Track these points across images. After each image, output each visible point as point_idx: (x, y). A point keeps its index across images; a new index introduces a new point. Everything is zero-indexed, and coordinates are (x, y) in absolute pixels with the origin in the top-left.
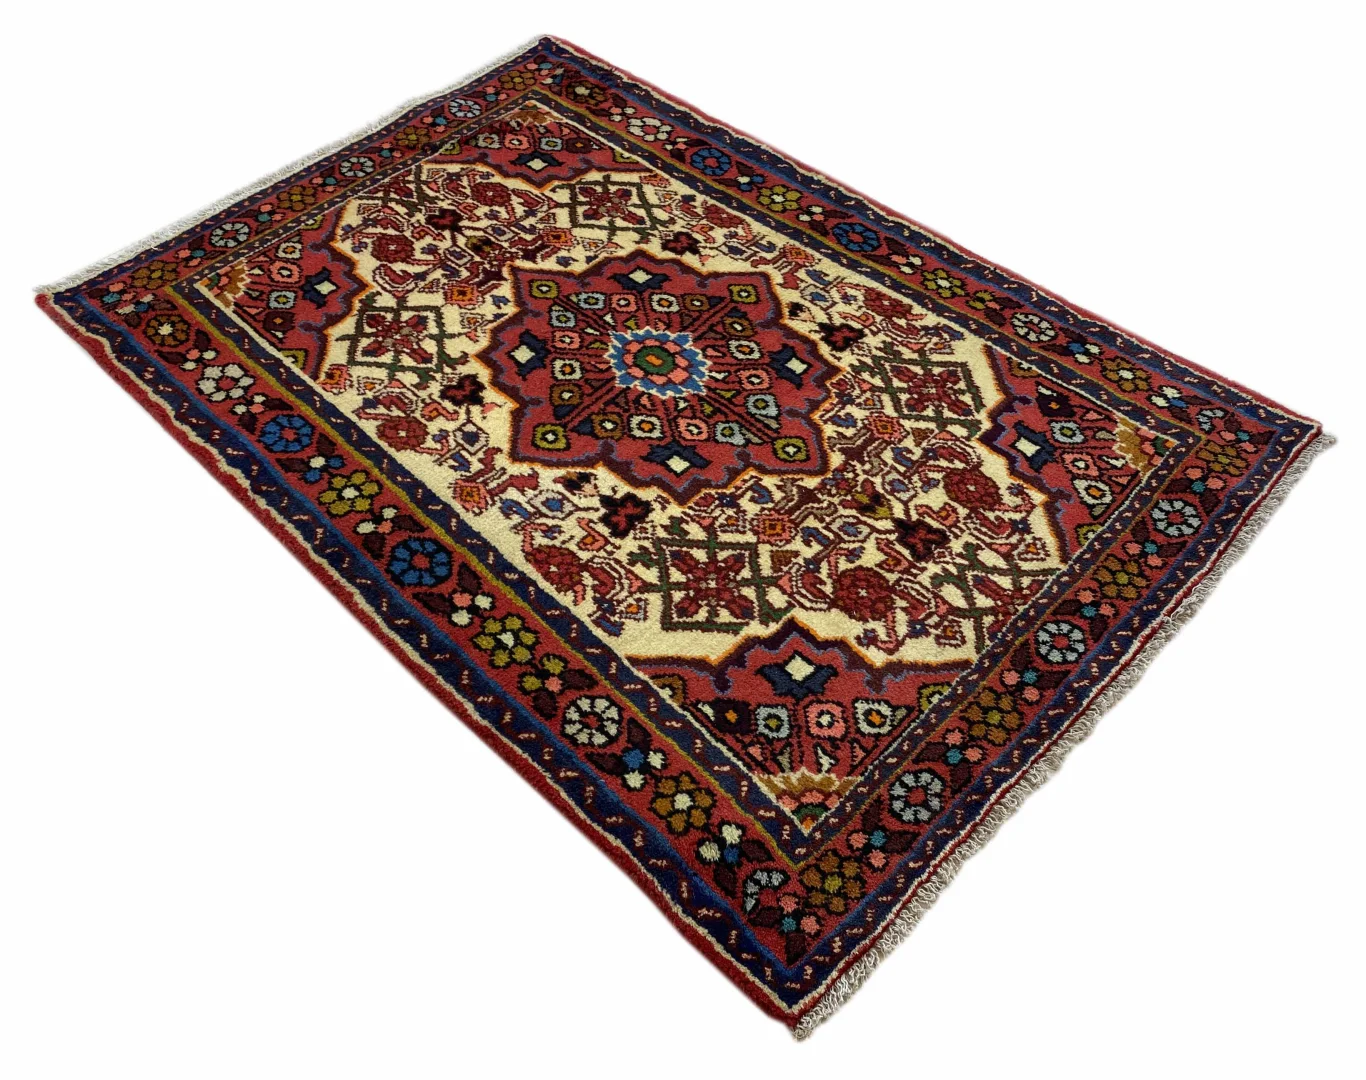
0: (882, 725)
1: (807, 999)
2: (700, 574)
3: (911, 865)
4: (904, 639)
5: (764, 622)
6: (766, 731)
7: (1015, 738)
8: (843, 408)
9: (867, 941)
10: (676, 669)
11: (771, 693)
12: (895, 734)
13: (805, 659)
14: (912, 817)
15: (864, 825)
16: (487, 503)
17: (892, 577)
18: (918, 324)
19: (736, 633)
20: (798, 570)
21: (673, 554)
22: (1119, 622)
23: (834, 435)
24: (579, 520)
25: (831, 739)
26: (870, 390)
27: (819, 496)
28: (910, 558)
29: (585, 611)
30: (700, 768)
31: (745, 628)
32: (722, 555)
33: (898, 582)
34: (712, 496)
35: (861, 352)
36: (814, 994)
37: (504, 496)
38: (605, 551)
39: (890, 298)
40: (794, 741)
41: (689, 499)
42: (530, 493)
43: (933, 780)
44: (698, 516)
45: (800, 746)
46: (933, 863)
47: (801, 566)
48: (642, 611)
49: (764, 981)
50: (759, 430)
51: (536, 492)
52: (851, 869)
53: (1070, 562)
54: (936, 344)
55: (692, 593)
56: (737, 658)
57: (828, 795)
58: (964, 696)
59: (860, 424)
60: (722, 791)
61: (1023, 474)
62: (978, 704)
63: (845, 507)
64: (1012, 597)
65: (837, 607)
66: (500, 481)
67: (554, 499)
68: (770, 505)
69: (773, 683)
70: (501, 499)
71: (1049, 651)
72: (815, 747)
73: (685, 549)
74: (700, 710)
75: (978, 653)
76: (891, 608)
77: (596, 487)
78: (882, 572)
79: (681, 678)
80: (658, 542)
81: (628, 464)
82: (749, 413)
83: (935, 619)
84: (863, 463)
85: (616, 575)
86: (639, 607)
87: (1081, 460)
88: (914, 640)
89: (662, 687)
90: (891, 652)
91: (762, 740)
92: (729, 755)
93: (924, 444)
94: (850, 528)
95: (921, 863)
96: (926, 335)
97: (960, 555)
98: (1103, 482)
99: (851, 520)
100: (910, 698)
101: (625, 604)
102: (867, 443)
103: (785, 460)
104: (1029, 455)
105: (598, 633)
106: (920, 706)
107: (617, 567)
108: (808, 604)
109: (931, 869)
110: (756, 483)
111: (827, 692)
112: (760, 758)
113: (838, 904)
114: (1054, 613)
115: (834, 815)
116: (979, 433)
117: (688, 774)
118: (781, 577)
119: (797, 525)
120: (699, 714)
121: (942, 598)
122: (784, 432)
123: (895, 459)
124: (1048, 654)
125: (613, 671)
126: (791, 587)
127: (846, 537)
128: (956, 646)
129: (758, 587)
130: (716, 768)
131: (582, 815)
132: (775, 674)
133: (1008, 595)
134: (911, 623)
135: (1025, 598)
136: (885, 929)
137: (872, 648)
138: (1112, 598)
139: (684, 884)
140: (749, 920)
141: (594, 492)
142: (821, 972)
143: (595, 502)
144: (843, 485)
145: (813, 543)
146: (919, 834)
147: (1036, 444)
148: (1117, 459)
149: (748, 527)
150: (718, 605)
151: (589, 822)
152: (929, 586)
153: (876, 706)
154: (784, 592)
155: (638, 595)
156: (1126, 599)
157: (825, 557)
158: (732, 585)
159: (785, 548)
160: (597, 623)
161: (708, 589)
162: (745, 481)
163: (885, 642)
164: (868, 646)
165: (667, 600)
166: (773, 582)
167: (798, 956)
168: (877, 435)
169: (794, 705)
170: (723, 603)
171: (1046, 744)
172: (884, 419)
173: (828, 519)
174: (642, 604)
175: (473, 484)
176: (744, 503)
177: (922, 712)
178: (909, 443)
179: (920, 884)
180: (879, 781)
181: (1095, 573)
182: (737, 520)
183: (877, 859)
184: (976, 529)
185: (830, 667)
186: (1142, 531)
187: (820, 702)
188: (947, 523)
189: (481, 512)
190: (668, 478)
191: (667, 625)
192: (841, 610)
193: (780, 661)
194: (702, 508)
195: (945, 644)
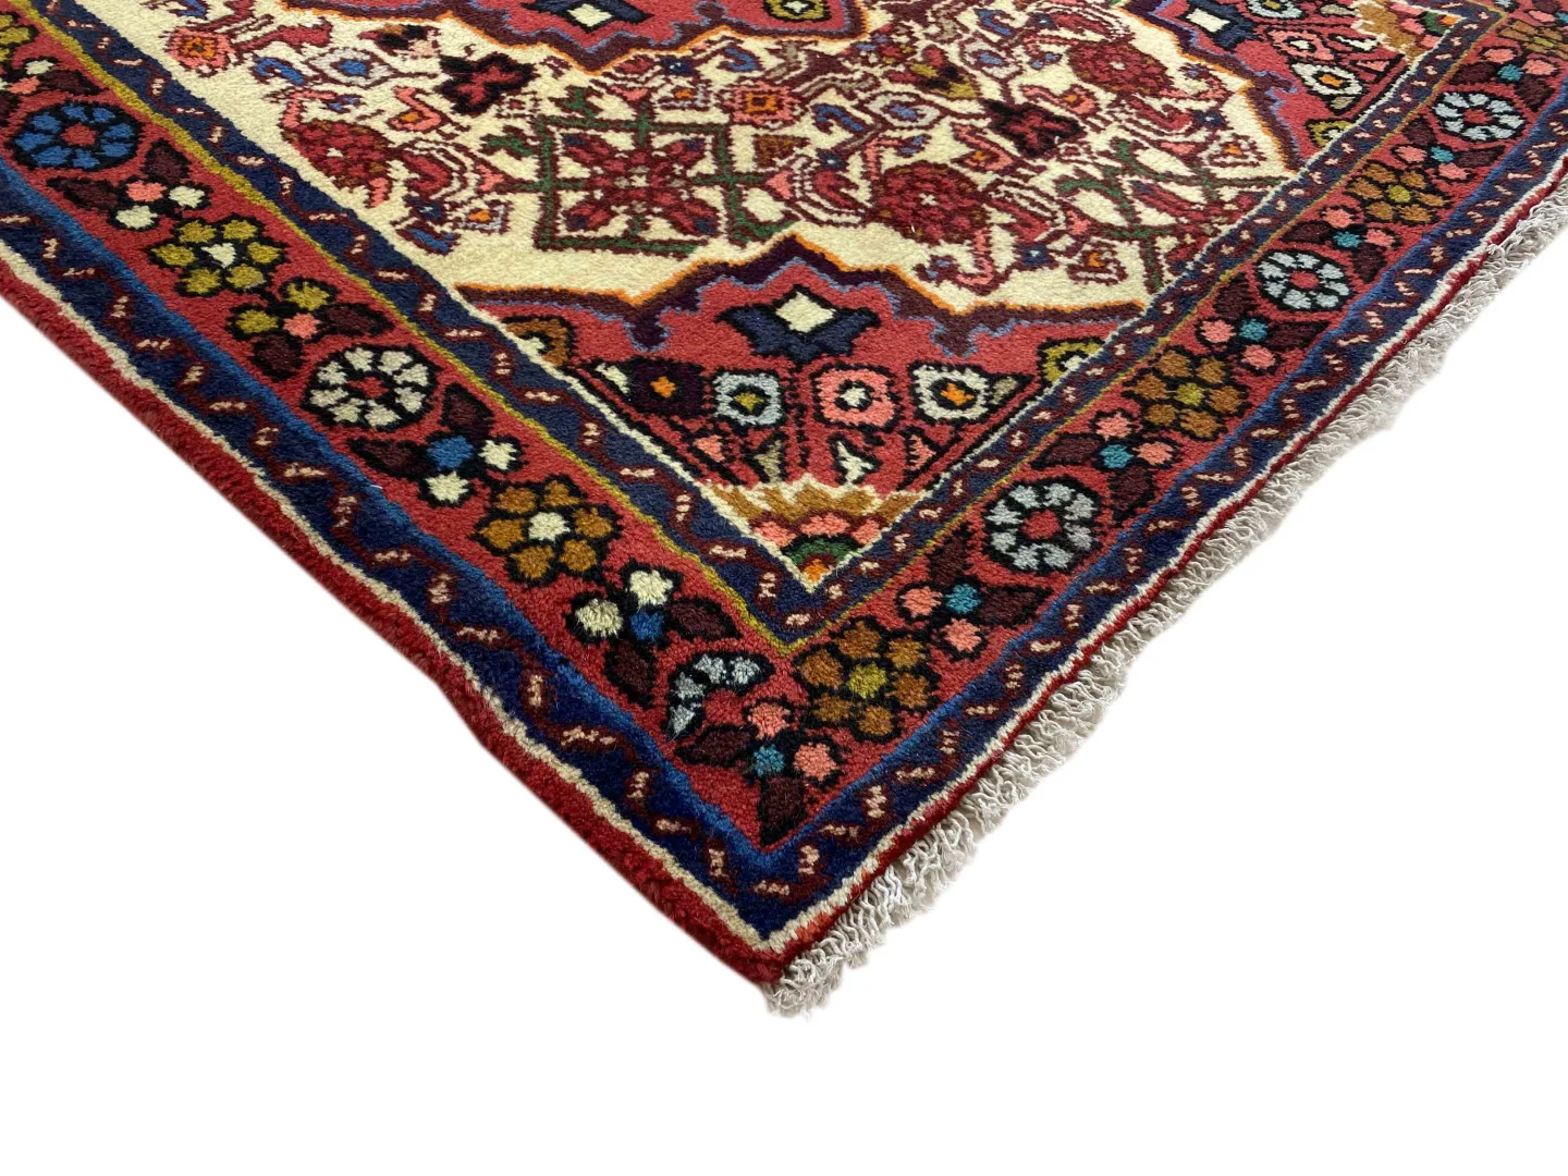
0: (968, 405)
1: (806, 919)
2: (619, 166)
3: (1036, 646)
4: (1008, 272)
5: (738, 241)
6: (734, 414)
7: (1234, 428)
9: (945, 795)
10: (556, 308)
11: (747, 351)
12: (995, 419)
13: (816, 298)
14: (1034, 563)
15: (933, 574)
16: (228, 60)
17: (983, 180)
19: (680, 256)
20: (805, 166)
21: (567, 139)
22: (1406, 254)
24: (397, 91)
25: (867, 430)
27: (847, 64)
28: (1015, 152)
29: (386, 216)
30: (591, 471)
31: (700, 249)
32: (660, 141)
33: (994, 186)
34: (650, 60)
36: (825, 907)
37: (261, 53)
38: (440, 132)
40: (791, 430)
41: (605, 62)
42: (311, 50)
43: (1074, 496)
44: (620, 86)
45: (801, 437)
46: (1083, 643)
47: (810, 160)
48: (498, 220)
49: (706, 880)
51: (323, 50)
52: (905, 654)
53: (1304, 170)
55: (598, 195)
56: (682, 295)
57: (857, 521)
58: (1128, 360)
60: (636, 511)
61: (1203, 52)
62: (1157, 373)
63: (893, 81)
64: (1204, 213)
65: (880, 220)
66: (259, 34)
67: (355, 60)
68: (757, 74)
69: (752, 336)
70: (255, 56)
71: (1285, 292)
72: (833, 440)
73: (591, 132)
74: (600, 375)
75: (1151, 291)
76: (982, 223)
77: (435, 44)
78: (963, 170)
79: (564, 323)
80: (541, 123)
81: (498, 14)
83: (1067, 241)
84: (926, 25)
85: (456, 167)
86: (493, 214)
87: (1300, 39)
88: (1027, 272)
89: (526, 337)
91: (724, 426)
92: (656, 450)
93: (1032, 9)
94: (906, 110)
95: (1056, 644)
97: (1105, 154)
98: (1343, 68)
99: (905, 99)
100: (1025, 360)
101: (467, 209)
103: (786, 19)
104: (1212, 30)
105: (408, 249)
106: (1043, 374)
107: (460, 156)
108: (823, 216)
109: (1080, 655)
110: (732, 46)
111: (858, 352)
112: (720, 458)
113: (877, 720)
114: (1285, 239)
115: (868, 557)
116: (1124, 1)
117: (565, 480)
118: (772, 175)
119: (806, 101)
120: (596, 382)
121: (1076, 210)
123: (981, 24)
124: (1282, 296)
125: (428, 308)
126: (792, 190)
127: (896, 122)
128: (1108, 282)
129: (727, 187)
130: (626, 471)
131: (324, 549)
132: (757, 322)
133: (1198, 211)
134: (1022, 248)
135: (1231, 214)
136: (984, 771)
137: (947, 283)
138: (1388, 221)
139: (536, 679)
140: (680, 752)
141: (432, 51)
142: (839, 858)
143: (433, 65)
144: (890, 51)
145: (835, 128)
146: (1049, 592)
147: (1222, 18)
148: (1361, 39)
149: (713, 100)
150: (650, 212)
151: (336, 560)
152: (1053, 193)
153: (956, 376)
154: (778, 197)
155: (493, 196)
156: (1412, 224)
157: (856, 149)
158: (677, 184)
159: (781, 132)
160: (406, 234)
161: (631, 188)
162: (712, 43)
163: (971, 276)
164: (939, 281)
165: (550, 203)
166: (758, 181)
167: (788, 825)
169: (791, 371)
170: (657, 210)
171: (1298, 437)
173: (862, 96)
174: (500, 209)
175: (210, 35)
176: (709, 70)
177: (1049, 384)
178: (1004, 5)
179: (1058, 684)
180: (964, 499)
181: (1350, 184)
182: (694, 92)
183: (963, 636)
184: (1130, 121)
185: (864, 311)
186: (1424, 132)
187: (845, 367)
188: (1080, 110)
189: (214, 73)
190: (570, 34)
191: (545, 239)
192: (887, 225)
193: (765, 301)
194: (629, 76)
195: (1088, 279)
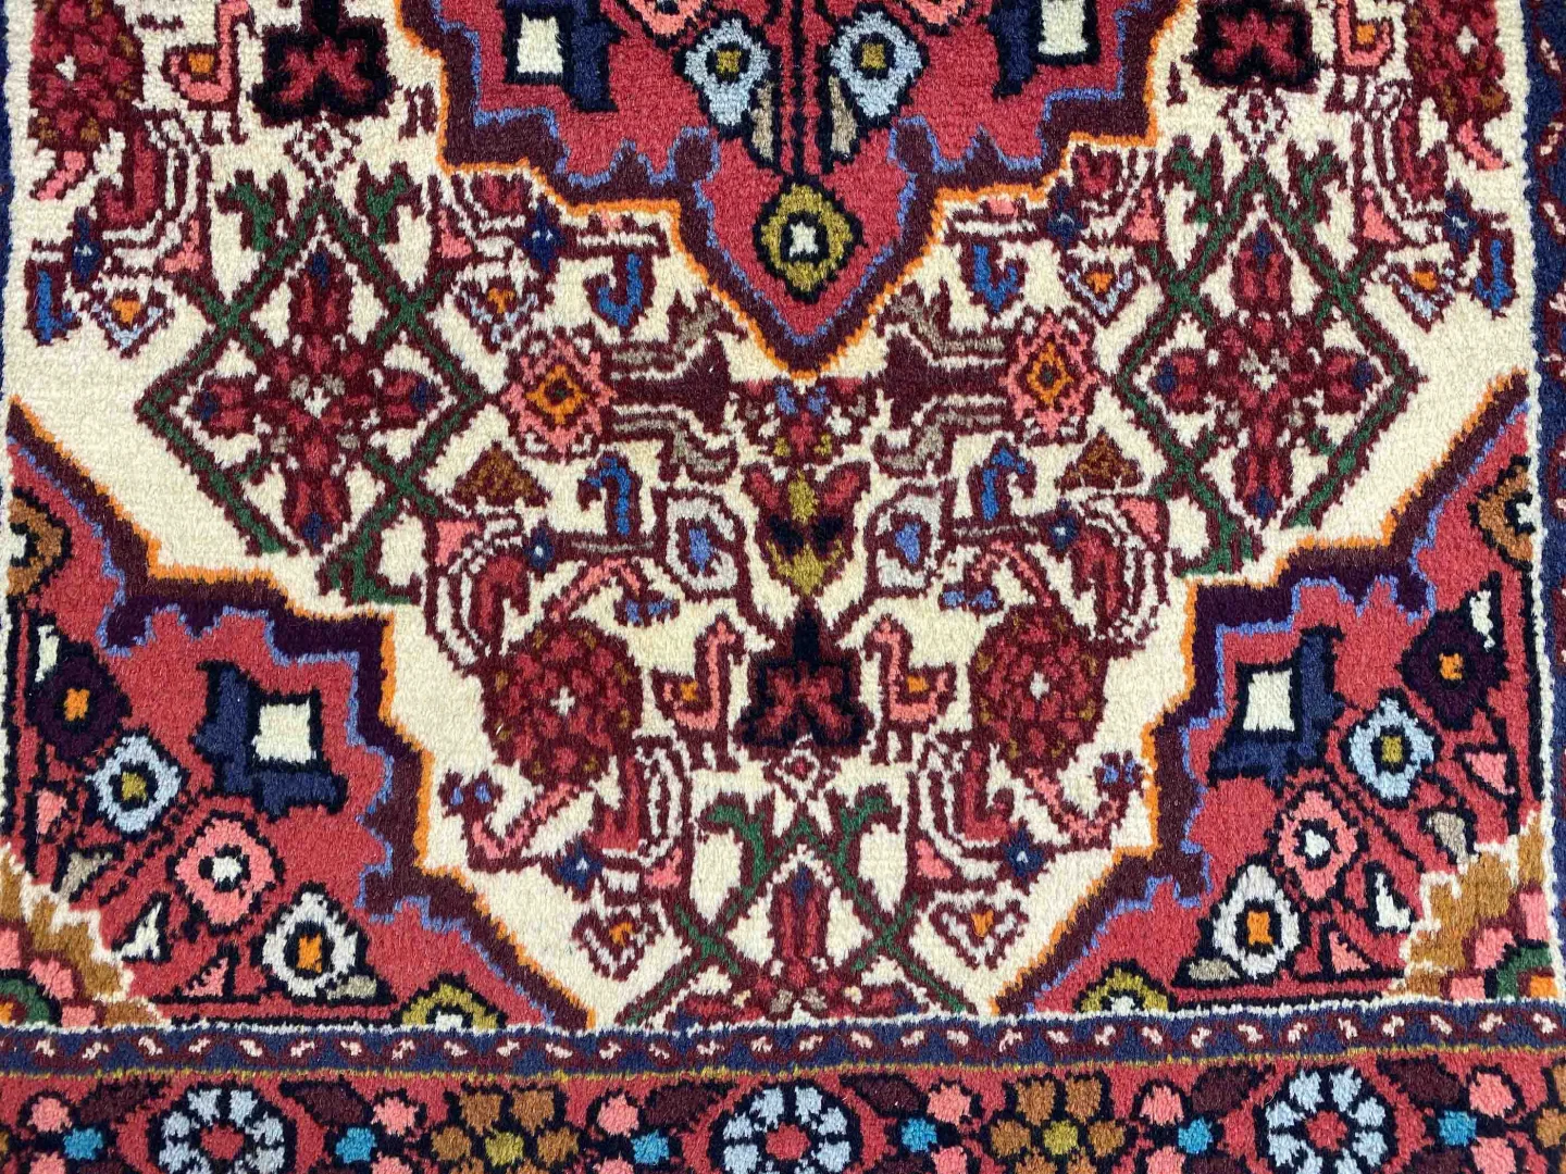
0: (308, 974)
2: (319, 356)
4: (530, 862)
5: (325, 583)
6: (106, 791)
8: (1028, 238)
10: (75, 514)
11: (188, 729)
12: (309, 1012)
13: (316, 725)
14: (178, 1165)
15: (85, 1102)
17: (654, 723)
18: (1459, 171)
19: (254, 549)
20: (504, 534)
21: (321, 259)
23: (930, 291)
25: (197, 913)
26: (1142, 249)
27: (730, 411)
28: (733, 720)
29: (38, 224)
31: (282, 555)
33: (651, 744)
34: (526, 198)
35: (1244, 126)
38: (208, 120)
39: (1488, 38)
40: (132, 853)
41: (475, 156)
43: (276, 1145)
44: (452, 216)
45: (133, 872)
47: (518, 530)
48: (138, 331)
50: (798, 121)
53: (1011, 1019)
54: (1424, 266)
55: (262, 384)
56: (204, 599)
57: (81, 999)
58: (499, 1065)
59: (1007, 319)
61: (1177, 753)
62: (507, 1102)
63: (746, 487)
64: (814, 979)
65: (487, 683)
68: (611, 336)
69: (211, 717)
71: (743, 1141)
72: (154, 899)
73: (351, 269)
74: (35, 641)
75: (620, 1019)
76: (580, 780)
78: (648, 693)
79: (66, 543)
82: (823, 58)
83: (629, 882)
84: (899, 419)
85: (172, 199)
86: (141, 317)
87: (1331, 836)
88: (546, 880)
89: (17, 529)
90: (478, 861)
91: (82, 798)
93: (1077, 496)
94: (703, 542)
96: (1436, 219)
97: (835, 801)
98: (1304, 926)
99: (726, 529)
101: (125, 284)
102: (969, 381)
103: (762, 252)
104: (1249, 724)
105: (15, 298)
106: (406, 1007)
107: (192, 182)
108: (444, 622)
110: (648, 251)
111: (283, 826)
112: (42, 829)
114: (848, 1081)
115: (57, 1041)
116: (1222, 578)
118: (456, 517)
119: (608, 436)
120: (24, 644)
121: (689, 855)
122: (840, 180)
123: (976, 476)
124: (732, 1142)
126: (453, 557)
127: (672, 554)
128: (601, 968)
129: (392, 493)
132: (235, 698)
133: (811, 968)
134: (581, 847)
135: (837, 1002)
137: (457, 821)
144: (801, 435)
145: (597, 508)
148: (1400, 903)
149: (516, 343)
150: (281, 459)
152: (696, 811)
153: (335, 932)
154: (430, 553)
155: (164, 287)
157: (585, 555)
158: (349, 442)
159: (528, 464)
160: (32, 270)
161: (299, 405)
162: (628, 225)
163: (490, 834)
164: (452, 811)
165: (209, 350)
166: (432, 513)
168: (1009, 382)
169: (203, 790)
170: (293, 464)
172: (1075, 354)
173: (683, 482)
174: (154, 313)
176: (571, 277)
177: (396, 1020)
178: (1051, 462)
180: (193, 1060)
181: (1030, 1080)
182: (511, 306)
184: (935, 778)
185: (340, 784)
186: (1231, 1092)
187: (250, 828)
188: (899, 712)
190: (484, 66)
191: (154, 409)
192: (485, 698)
193: (265, 685)
194: (478, 207)
195: (587, 945)
